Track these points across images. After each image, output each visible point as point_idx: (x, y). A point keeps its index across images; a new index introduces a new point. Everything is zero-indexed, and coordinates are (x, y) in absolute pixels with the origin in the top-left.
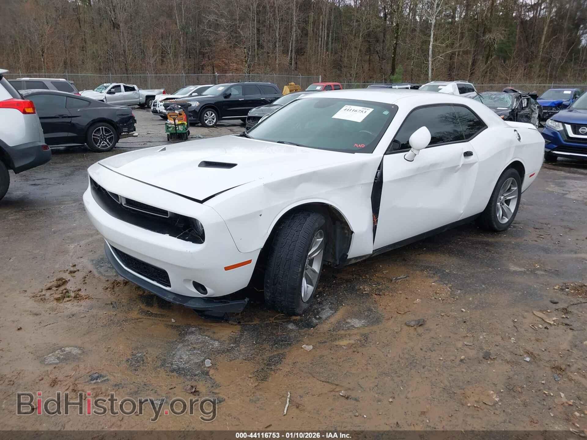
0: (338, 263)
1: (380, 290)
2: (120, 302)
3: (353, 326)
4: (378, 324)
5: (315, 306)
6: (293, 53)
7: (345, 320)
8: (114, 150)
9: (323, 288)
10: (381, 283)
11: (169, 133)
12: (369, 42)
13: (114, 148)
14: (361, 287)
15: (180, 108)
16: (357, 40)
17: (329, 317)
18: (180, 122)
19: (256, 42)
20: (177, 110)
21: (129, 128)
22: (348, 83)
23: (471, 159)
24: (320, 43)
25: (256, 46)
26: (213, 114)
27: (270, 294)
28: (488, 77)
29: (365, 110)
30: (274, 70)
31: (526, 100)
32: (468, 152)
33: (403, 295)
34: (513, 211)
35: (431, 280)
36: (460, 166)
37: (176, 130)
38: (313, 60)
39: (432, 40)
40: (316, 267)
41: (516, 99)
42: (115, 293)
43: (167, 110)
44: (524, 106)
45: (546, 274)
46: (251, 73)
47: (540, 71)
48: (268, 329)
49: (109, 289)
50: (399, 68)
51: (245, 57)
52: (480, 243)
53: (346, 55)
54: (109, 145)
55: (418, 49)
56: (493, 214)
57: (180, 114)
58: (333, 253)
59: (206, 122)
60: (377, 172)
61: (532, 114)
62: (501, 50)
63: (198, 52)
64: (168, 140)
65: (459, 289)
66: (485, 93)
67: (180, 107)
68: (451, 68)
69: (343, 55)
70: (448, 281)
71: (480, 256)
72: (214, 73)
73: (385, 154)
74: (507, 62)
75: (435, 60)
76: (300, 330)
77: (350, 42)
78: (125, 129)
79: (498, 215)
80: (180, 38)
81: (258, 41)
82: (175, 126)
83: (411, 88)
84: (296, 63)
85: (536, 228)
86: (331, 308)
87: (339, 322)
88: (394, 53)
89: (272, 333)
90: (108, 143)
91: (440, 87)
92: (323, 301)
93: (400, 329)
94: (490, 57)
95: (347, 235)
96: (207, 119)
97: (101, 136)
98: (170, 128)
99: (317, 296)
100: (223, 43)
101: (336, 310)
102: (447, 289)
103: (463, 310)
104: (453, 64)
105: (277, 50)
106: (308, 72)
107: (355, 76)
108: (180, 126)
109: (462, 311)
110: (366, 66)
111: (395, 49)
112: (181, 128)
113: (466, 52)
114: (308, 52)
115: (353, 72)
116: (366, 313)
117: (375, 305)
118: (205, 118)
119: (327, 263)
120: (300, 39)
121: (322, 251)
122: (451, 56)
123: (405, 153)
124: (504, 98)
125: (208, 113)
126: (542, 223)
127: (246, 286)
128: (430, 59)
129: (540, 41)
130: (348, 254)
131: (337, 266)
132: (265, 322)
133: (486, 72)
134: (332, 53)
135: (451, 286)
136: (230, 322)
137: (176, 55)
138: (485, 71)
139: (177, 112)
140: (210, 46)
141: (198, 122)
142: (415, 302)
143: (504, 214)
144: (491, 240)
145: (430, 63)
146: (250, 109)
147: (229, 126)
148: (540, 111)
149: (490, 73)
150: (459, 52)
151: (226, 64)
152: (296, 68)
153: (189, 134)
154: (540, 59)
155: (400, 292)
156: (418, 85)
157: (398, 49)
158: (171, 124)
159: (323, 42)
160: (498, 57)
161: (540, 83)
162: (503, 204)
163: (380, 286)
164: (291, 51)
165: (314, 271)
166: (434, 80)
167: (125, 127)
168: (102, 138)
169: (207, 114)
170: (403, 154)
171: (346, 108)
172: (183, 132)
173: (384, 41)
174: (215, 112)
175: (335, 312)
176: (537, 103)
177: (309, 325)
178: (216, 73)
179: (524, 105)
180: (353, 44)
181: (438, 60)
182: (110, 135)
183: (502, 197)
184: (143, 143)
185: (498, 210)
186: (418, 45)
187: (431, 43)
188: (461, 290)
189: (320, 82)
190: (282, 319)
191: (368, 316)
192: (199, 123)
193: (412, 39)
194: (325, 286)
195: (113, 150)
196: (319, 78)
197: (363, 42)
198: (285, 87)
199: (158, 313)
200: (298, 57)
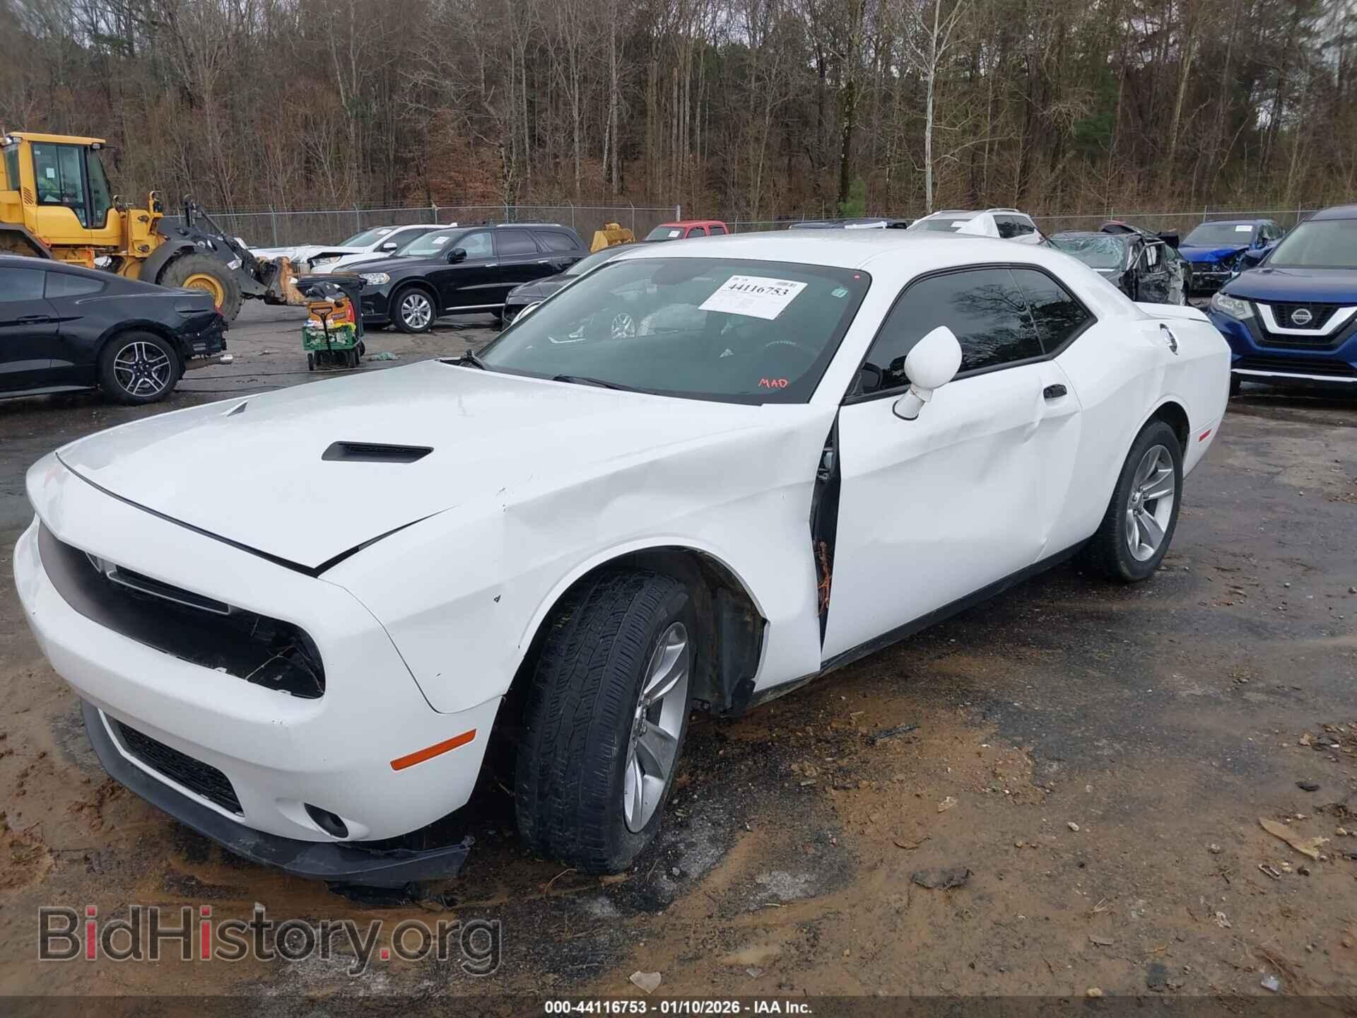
0: (728, 705)
1: (846, 773)
2: (113, 852)
3: (775, 897)
4: (846, 887)
5: (669, 838)
6: (615, 155)
7: (752, 878)
8: (174, 399)
9: (691, 774)
10: (847, 751)
11: (313, 352)
12: (787, 125)
13: (173, 394)
14: (795, 767)
15: (339, 290)
16: (758, 122)
17: (707, 871)
18: (339, 325)
19: (527, 130)
20: (330, 295)
21: (210, 343)
22: (744, 220)
23: (1061, 404)
24: (675, 131)
25: (527, 140)
26: (425, 302)
27: (532, 824)
28: (1058, 200)
29: (784, 288)
30: (570, 194)
31: (1153, 249)
32: (1053, 386)
33: (908, 786)
34: (1164, 529)
35: (980, 735)
36: (1037, 424)
37: (328, 343)
38: (659, 170)
39: (930, 118)
40: (670, 723)
41: (1131, 248)
42: (102, 823)
43: (307, 296)
44: (1150, 264)
45: (1271, 700)
46: (517, 203)
47: (1172, 184)
48: (532, 922)
49: (86, 811)
50: (858, 185)
51: (503, 167)
52: (1091, 616)
53: (736, 158)
54: (159, 386)
55: (900, 138)
56: (1118, 540)
57: (338, 305)
58: (714, 676)
59: (407, 321)
60: (824, 453)
61: (1169, 281)
62: (1084, 138)
63: (391, 157)
64: (311, 368)
65: (1054, 759)
66: (1062, 235)
67: (337, 286)
68: (974, 181)
69: (729, 159)
70: (1022, 735)
71: (1096, 654)
72: (430, 205)
73: (843, 403)
74: (1099, 164)
75: (939, 162)
76: (626, 922)
77: (744, 126)
78: (200, 347)
79: (1130, 543)
80: (348, 127)
81: (532, 129)
82: (327, 333)
83: (888, 227)
84: (622, 178)
85: (1223, 570)
86: (713, 840)
87: (734, 887)
88: (846, 150)
89: (545, 933)
90: (156, 383)
91: (955, 225)
92: (691, 817)
93: (905, 899)
94: (1060, 156)
95: (750, 628)
96: (409, 315)
97: (137, 364)
98: (314, 338)
99: (676, 801)
100: (450, 136)
101: (728, 844)
102: (1021, 758)
103: (1074, 825)
104: (978, 172)
105: (577, 150)
106: (650, 198)
107: (757, 204)
108: (338, 335)
109: (1071, 829)
110: (783, 182)
111: (847, 140)
112: (340, 338)
113: (1007, 145)
114: (650, 151)
115: (754, 196)
116: (811, 851)
117: (837, 823)
118: (404, 312)
119: (700, 703)
120: (629, 124)
121: (687, 677)
122: (975, 154)
123: (893, 399)
124: (1105, 246)
125: (411, 298)
126: (1234, 555)
127: (465, 802)
128: (928, 161)
129: (1171, 117)
130: (754, 679)
131: (725, 712)
132: (526, 899)
133: (1055, 189)
134: (702, 153)
135: (1031, 749)
136: (425, 903)
137: (339, 166)
138: (1053, 185)
139: (330, 300)
140: (420, 142)
141: (385, 321)
142: (941, 807)
143: (1145, 537)
144: (1116, 607)
145: (929, 169)
146: (511, 288)
147: (463, 328)
148: (1188, 273)
149: (1062, 191)
150: (992, 144)
151: (458, 185)
152: (622, 191)
153: (363, 351)
154: (1171, 157)
155: (901, 777)
156: (903, 221)
157: (853, 141)
158: (315, 329)
159: (681, 129)
160: (1079, 156)
161: (1174, 212)
162: (1140, 513)
163: (846, 760)
164: (610, 150)
165: (665, 737)
166: (939, 210)
167: (198, 340)
168: (138, 370)
169: (408, 302)
170: (890, 401)
171: (735, 282)
172: (346, 347)
173: (820, 123)
174: (429, 296)
175: (726, 853)
176: (1179, 256)
177: (651, 902)
178: (434, 206)
179: (1152, 260)
180: (751, 132)
181: (946, 162)
182: (161, 361)
183: (1138, 495)
184: (248, 378)
185: (1131, 528)
186: (899, 129)
187: (929, 125)
188: (1059, 760)
189: (678, 219)
190: (577, 883)
191: (817, 860)
192: (390, 323)
193: (885, 116)
194: (696, 767)
195: (170, 399)
196: (675, 211)
197: (772, 125)
198: (597, 233)
199: (219, 883)
200: (625, 164)
